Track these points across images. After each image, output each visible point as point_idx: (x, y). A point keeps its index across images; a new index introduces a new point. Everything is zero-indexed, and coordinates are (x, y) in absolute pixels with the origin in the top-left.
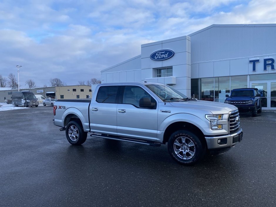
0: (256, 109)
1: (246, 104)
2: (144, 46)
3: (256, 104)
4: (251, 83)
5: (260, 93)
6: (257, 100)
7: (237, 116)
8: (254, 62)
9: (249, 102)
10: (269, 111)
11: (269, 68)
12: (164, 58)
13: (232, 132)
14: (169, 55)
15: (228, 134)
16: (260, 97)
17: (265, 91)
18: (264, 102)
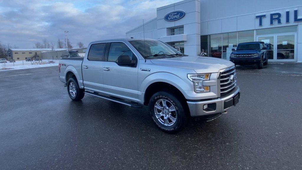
0: (262, 61)
1: (252, 57)
2: (159, 10)
3: (261, 57)
4: (257, 37)
5: (266, 46)
6: (263, 53)
7: (233, 74)
8: (261, 18)
9: (255, 55)
10: (275, 63)
11: (276, 23)
12: (176, 18)
13: (223, 95)
14: (180, 16)
15: (217, 98)
16: (266, 50)
17: (271, 45)
18: (270, 55)
